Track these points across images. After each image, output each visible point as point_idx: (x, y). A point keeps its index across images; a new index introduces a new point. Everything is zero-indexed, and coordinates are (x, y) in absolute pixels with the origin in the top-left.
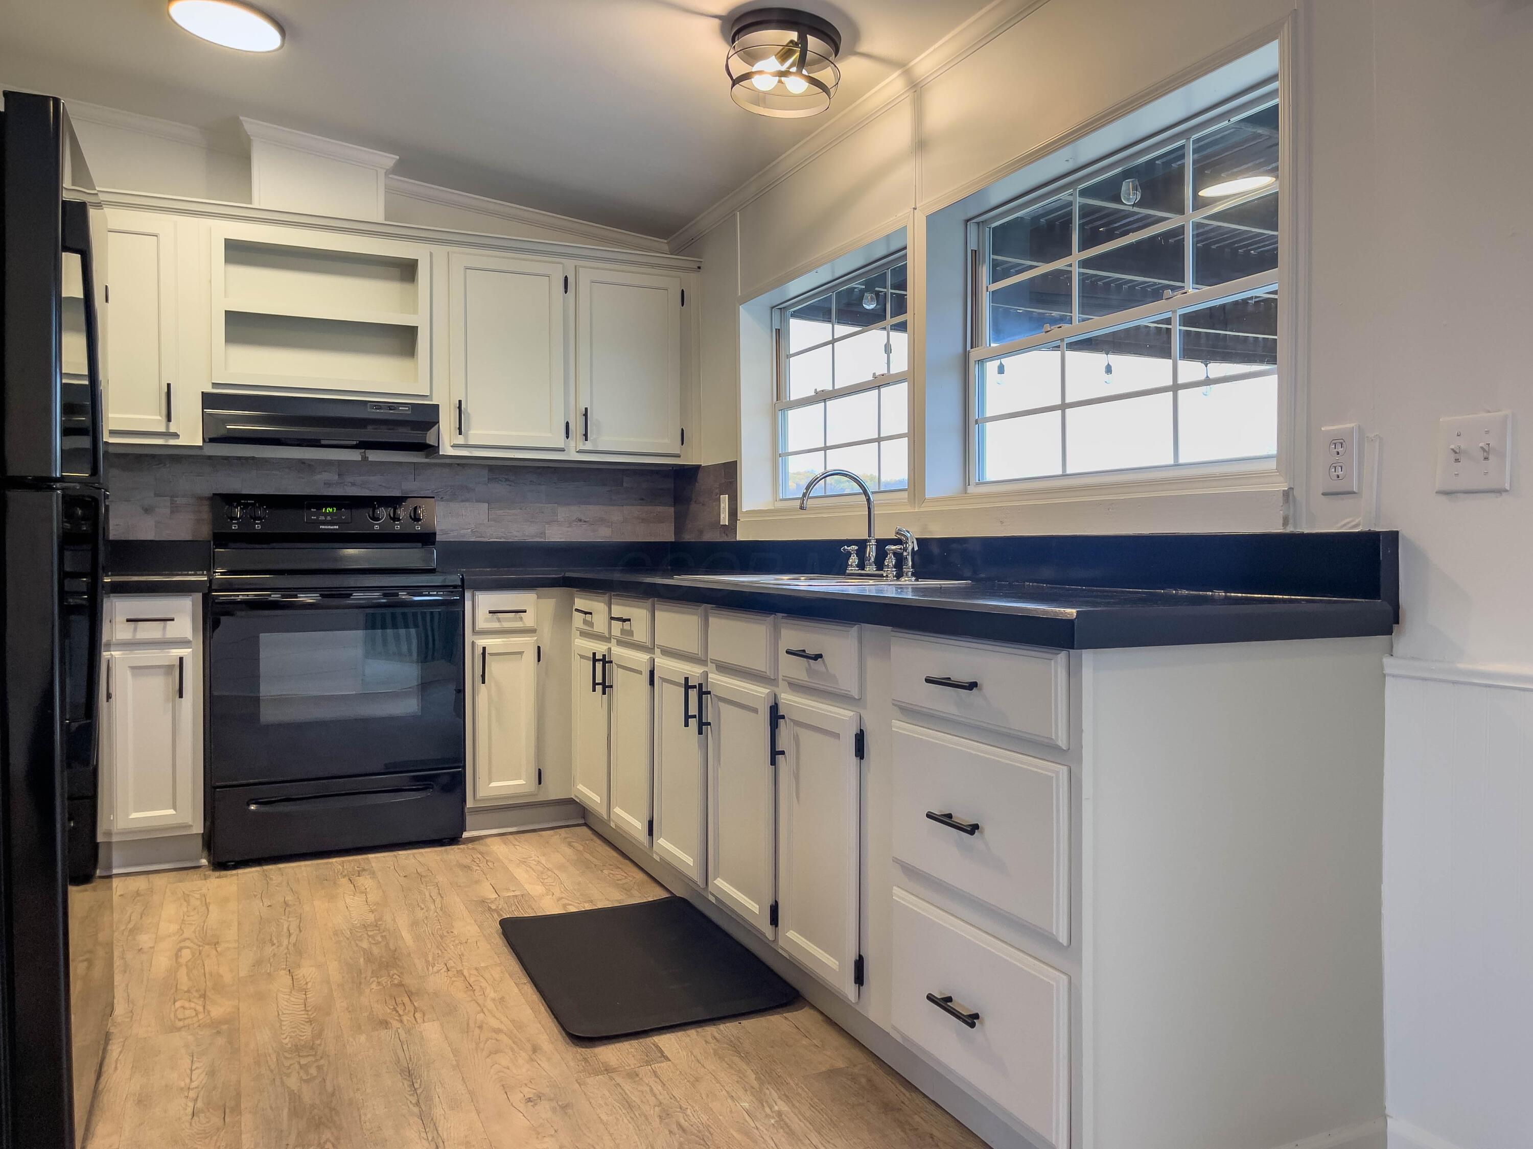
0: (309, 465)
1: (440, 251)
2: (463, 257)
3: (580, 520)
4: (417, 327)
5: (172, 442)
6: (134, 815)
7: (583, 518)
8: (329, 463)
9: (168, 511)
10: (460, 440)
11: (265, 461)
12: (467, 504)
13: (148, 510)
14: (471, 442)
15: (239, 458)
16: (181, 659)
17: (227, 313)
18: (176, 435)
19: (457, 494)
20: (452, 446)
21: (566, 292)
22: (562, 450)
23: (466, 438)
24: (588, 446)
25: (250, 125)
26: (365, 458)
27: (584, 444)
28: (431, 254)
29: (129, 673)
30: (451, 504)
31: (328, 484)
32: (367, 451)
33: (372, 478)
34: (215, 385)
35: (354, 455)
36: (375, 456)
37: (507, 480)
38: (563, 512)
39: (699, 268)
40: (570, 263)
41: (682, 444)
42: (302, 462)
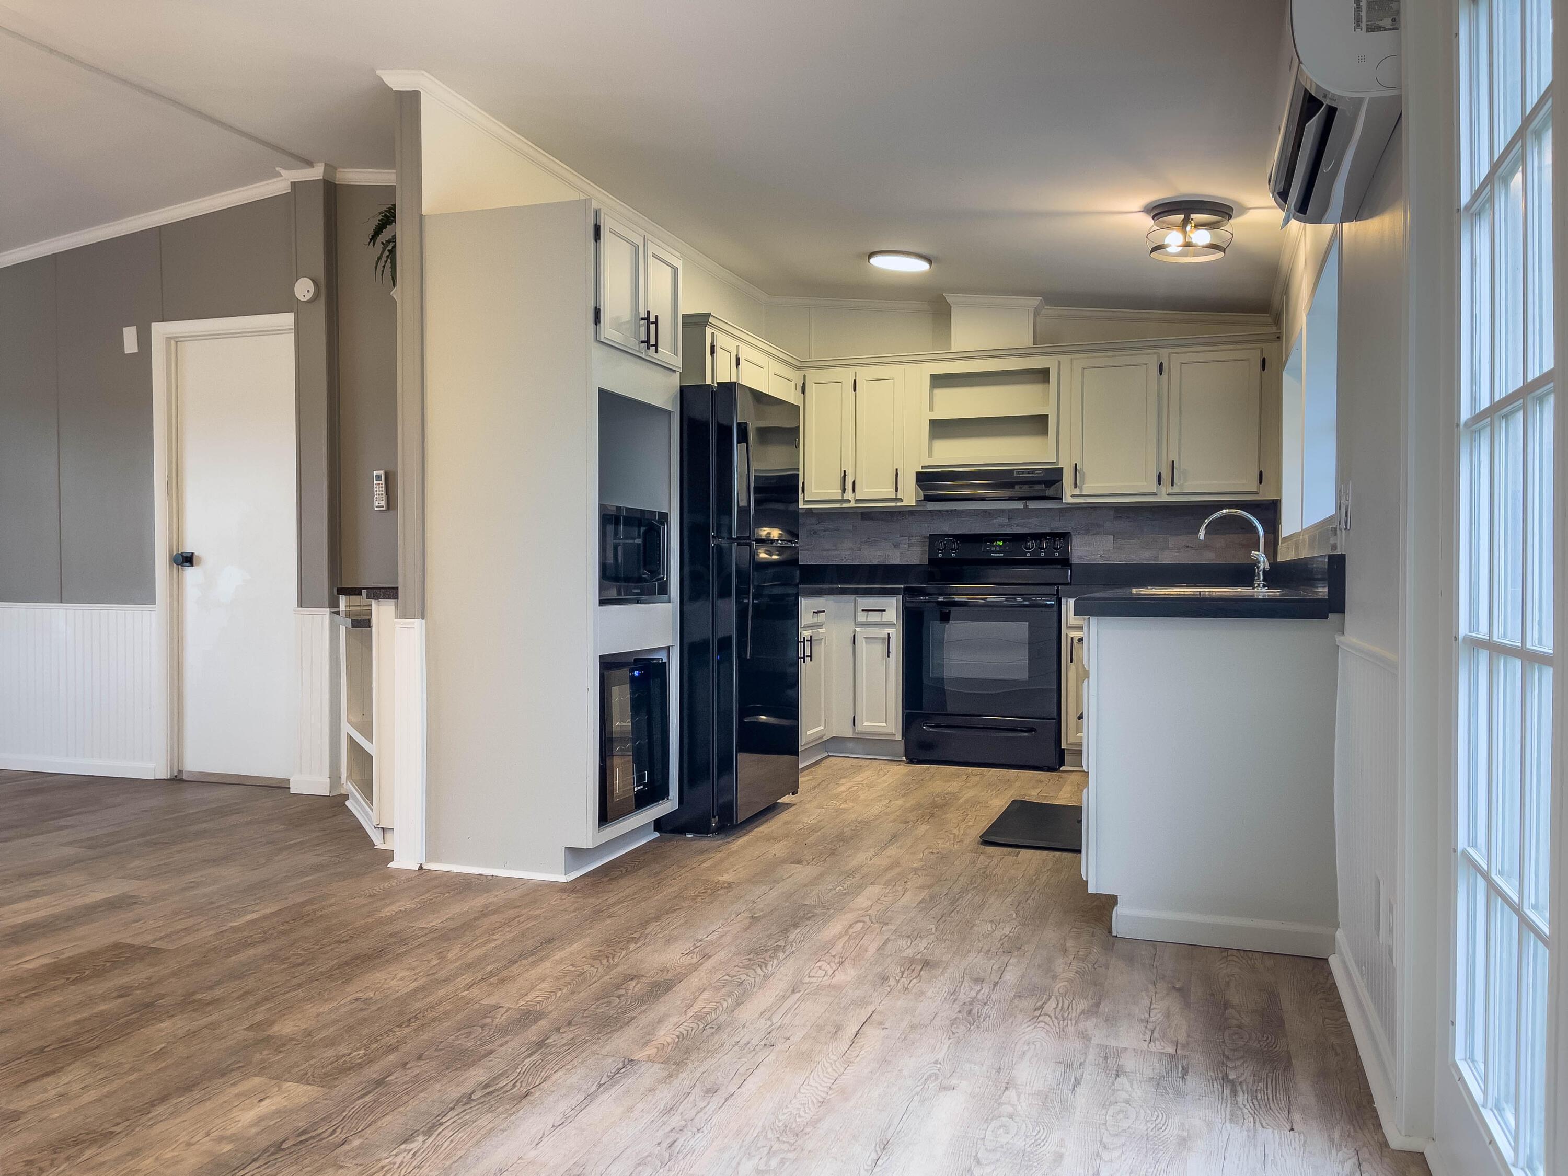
0: (989, 513)
1: (1065, 359)
2: (1080, 361)
3: (1188, 547)
4: (1048, 415)
5: (899, 504)
6: (866, 724)
7: (1190, 545)
8: (1003, 511)
9: (906, 546)
10: (1077, 492)
11: (962, 511)
12: (1097, 536)
13: (896, 546)
14: (1085, 493)
15: (947, 511)
16: (889, 634)
17: (930, 420)
18: (901, 500)
19: (1093, 529)
20: (1071, 496)
21: (1161, 374)
22: (1155, 494)
23: (1081, 489)
24: (1176, 490)
25: (950, 298)
26: (1026, 507)
27: (1172, 489)
28: (1059, 362)
29: (864, 640)
30: (1086, 537)
31: (1001, 526)
32: (1027, 501)
33: (1030, 520)
34: (923, 467)
35: (1019, 505)
36: (1032, 505)
37: (1128, 518)
38: (1173, 541)
39: (1278, 337)
40: (1164, 352)
41: (1261, 482)
42: (985, 511)
